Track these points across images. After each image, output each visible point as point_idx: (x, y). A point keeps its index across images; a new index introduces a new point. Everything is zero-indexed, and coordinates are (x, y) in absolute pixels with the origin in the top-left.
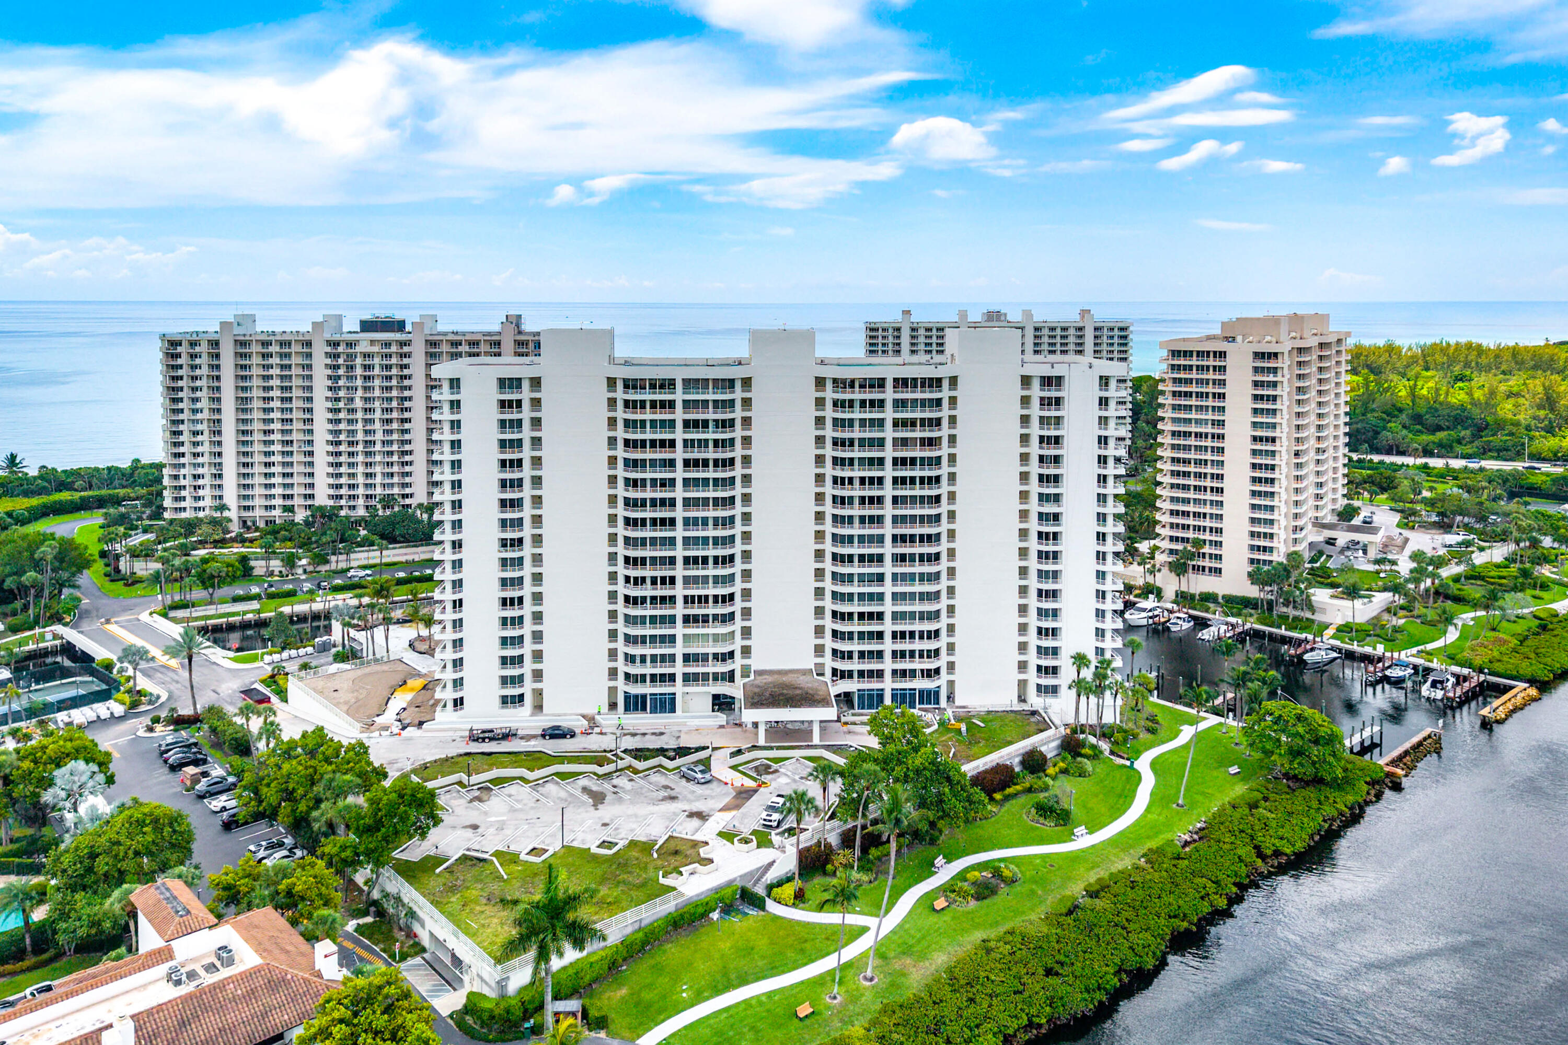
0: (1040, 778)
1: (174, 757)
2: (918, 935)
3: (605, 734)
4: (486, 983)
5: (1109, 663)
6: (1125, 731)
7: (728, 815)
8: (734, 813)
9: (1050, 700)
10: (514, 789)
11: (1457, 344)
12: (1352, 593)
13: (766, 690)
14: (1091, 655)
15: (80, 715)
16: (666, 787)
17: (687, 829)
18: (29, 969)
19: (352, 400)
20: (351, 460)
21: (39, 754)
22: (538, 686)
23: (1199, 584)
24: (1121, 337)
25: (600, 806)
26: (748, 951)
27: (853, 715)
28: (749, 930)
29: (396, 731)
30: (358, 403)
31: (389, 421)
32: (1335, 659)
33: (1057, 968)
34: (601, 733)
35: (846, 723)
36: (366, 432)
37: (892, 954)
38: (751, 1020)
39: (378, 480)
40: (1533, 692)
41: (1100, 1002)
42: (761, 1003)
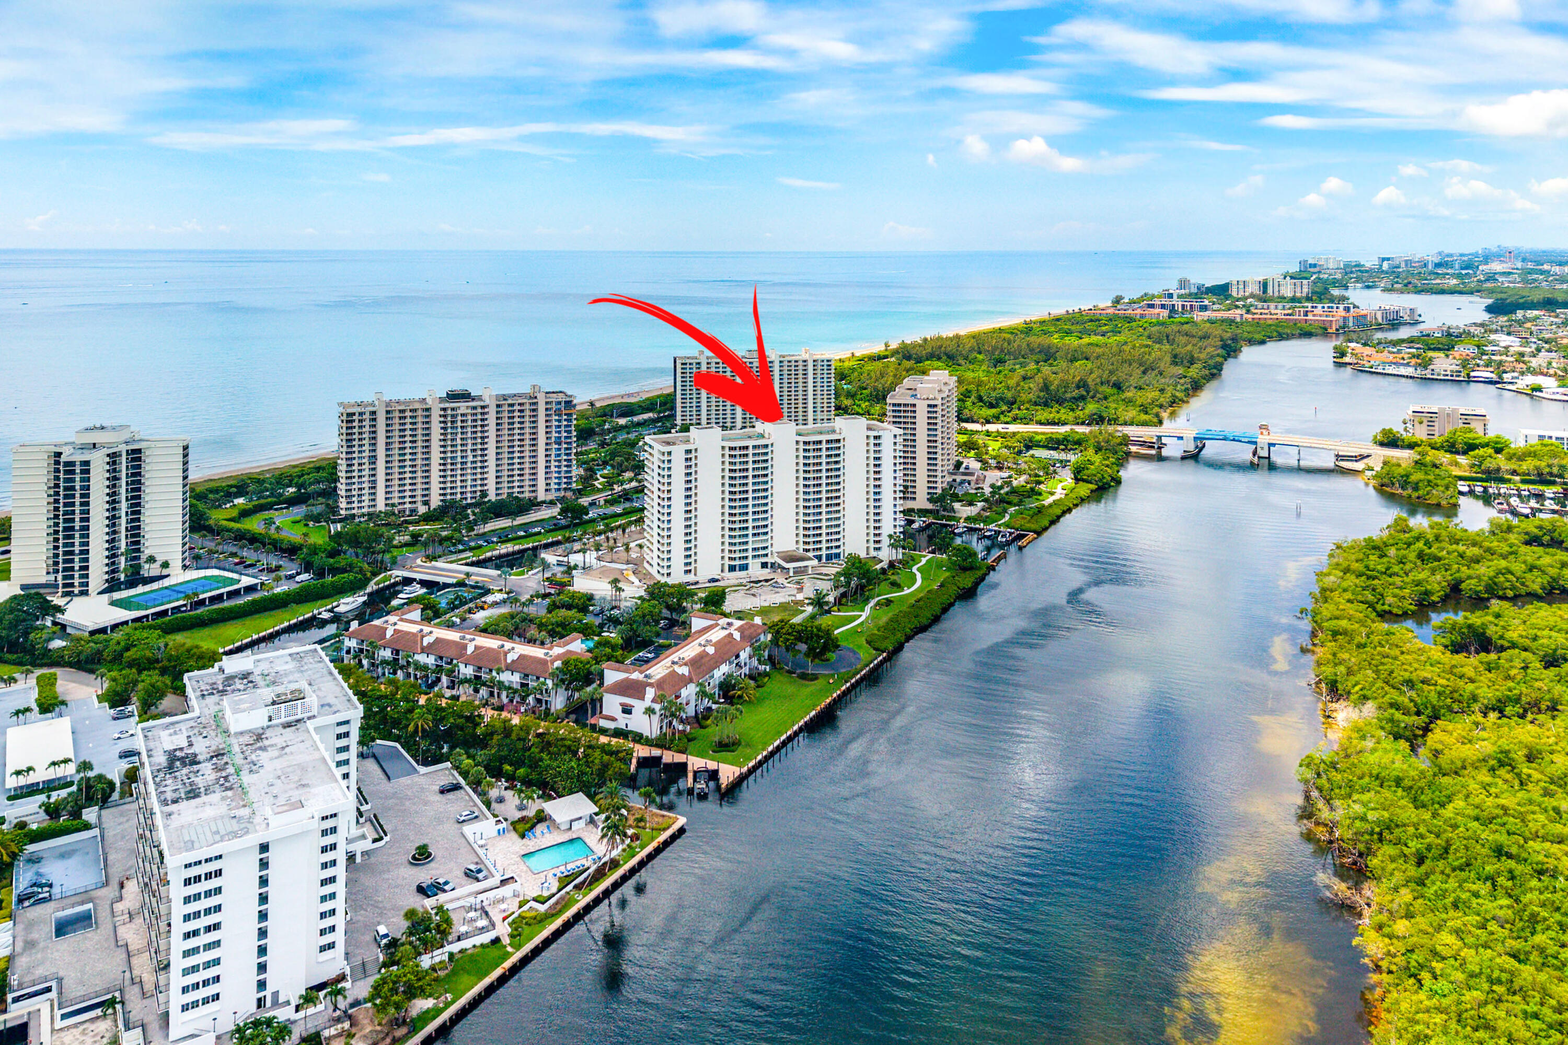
0: (887, 575)
2: (875, 615)
3: (730, 579)
5: (898, 537)
6: (906, 561)
8: (802, 593)
9: (880, 553)
12: (971, 504)
14: (893, 535)
16: (772, 590)
22: (697, 565)
23: (910, 505)
25: (756, 597)
30: (458, 442)
31: (475, 450)
32: (965, 531)
36: (462, 457)
39: (469, 483)
40: (1035, 536)
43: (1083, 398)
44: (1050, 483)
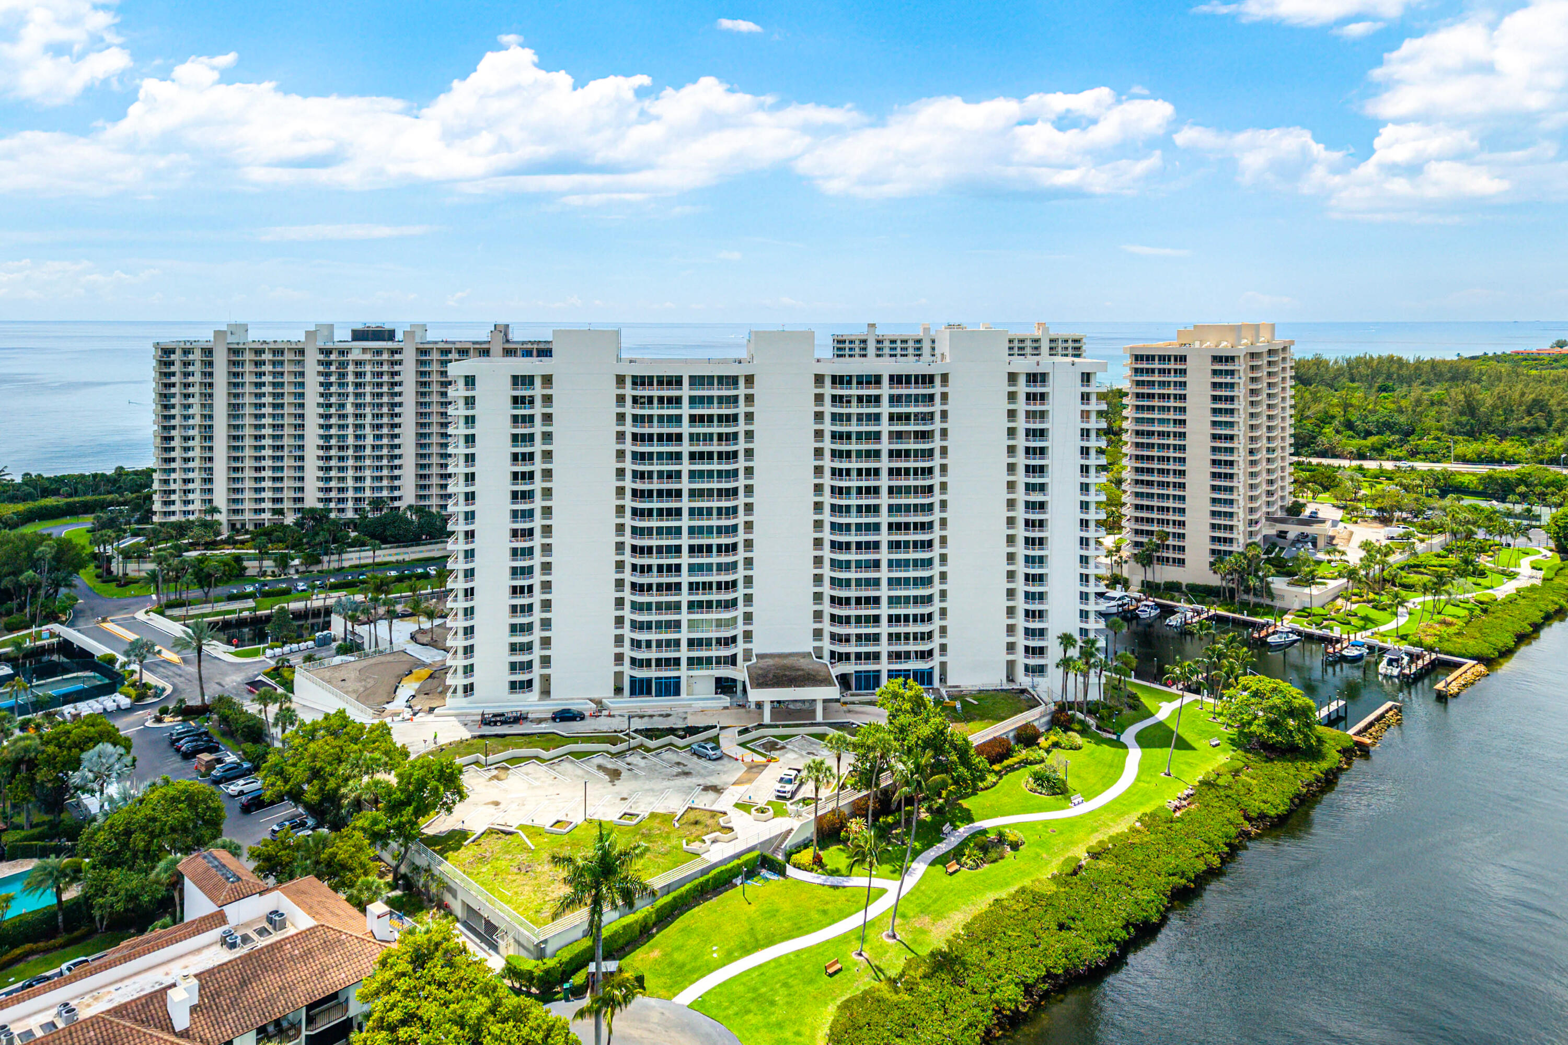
0: (1034, 751)
1: (185, 745)
2: (935, 896)
3: (613, 716)
4: (524, 947)
5: (1093, 642)
6: (1110, 708)
7: (741, 789)
8: (746, 786)
9: (1038, 680)
10: (531, 768)
11: (1380, 357)
12: (1308, 580)
13: (769, 671)
14: (1077, 636)
15: (86, 708)
16: (678, 764)
17: (705, 801)
18: (63, 946)
19: (343, 406)
20: (342, 464)
21: (62, 739)
22: (546, 671)
23: (1165, 574)
24: (1075, 349)
25: (616, 782)
26: (773, 914)
27: (852, 695)
28: (772, 894)
29: (407, 716)
30: (350, 409)
31: (379, 426)
32: (1296, 641)
33: (1069, 922)
34: (609, 716)
35: (845, 703)
36: (357, 437)
37: (912, 914)
38: (783, 977)
39: (368, 483)
40: (1481, 668)
41: (1112, 954)
42: (790, 962)
43: (1538, 430)
44: (1504, 555)
